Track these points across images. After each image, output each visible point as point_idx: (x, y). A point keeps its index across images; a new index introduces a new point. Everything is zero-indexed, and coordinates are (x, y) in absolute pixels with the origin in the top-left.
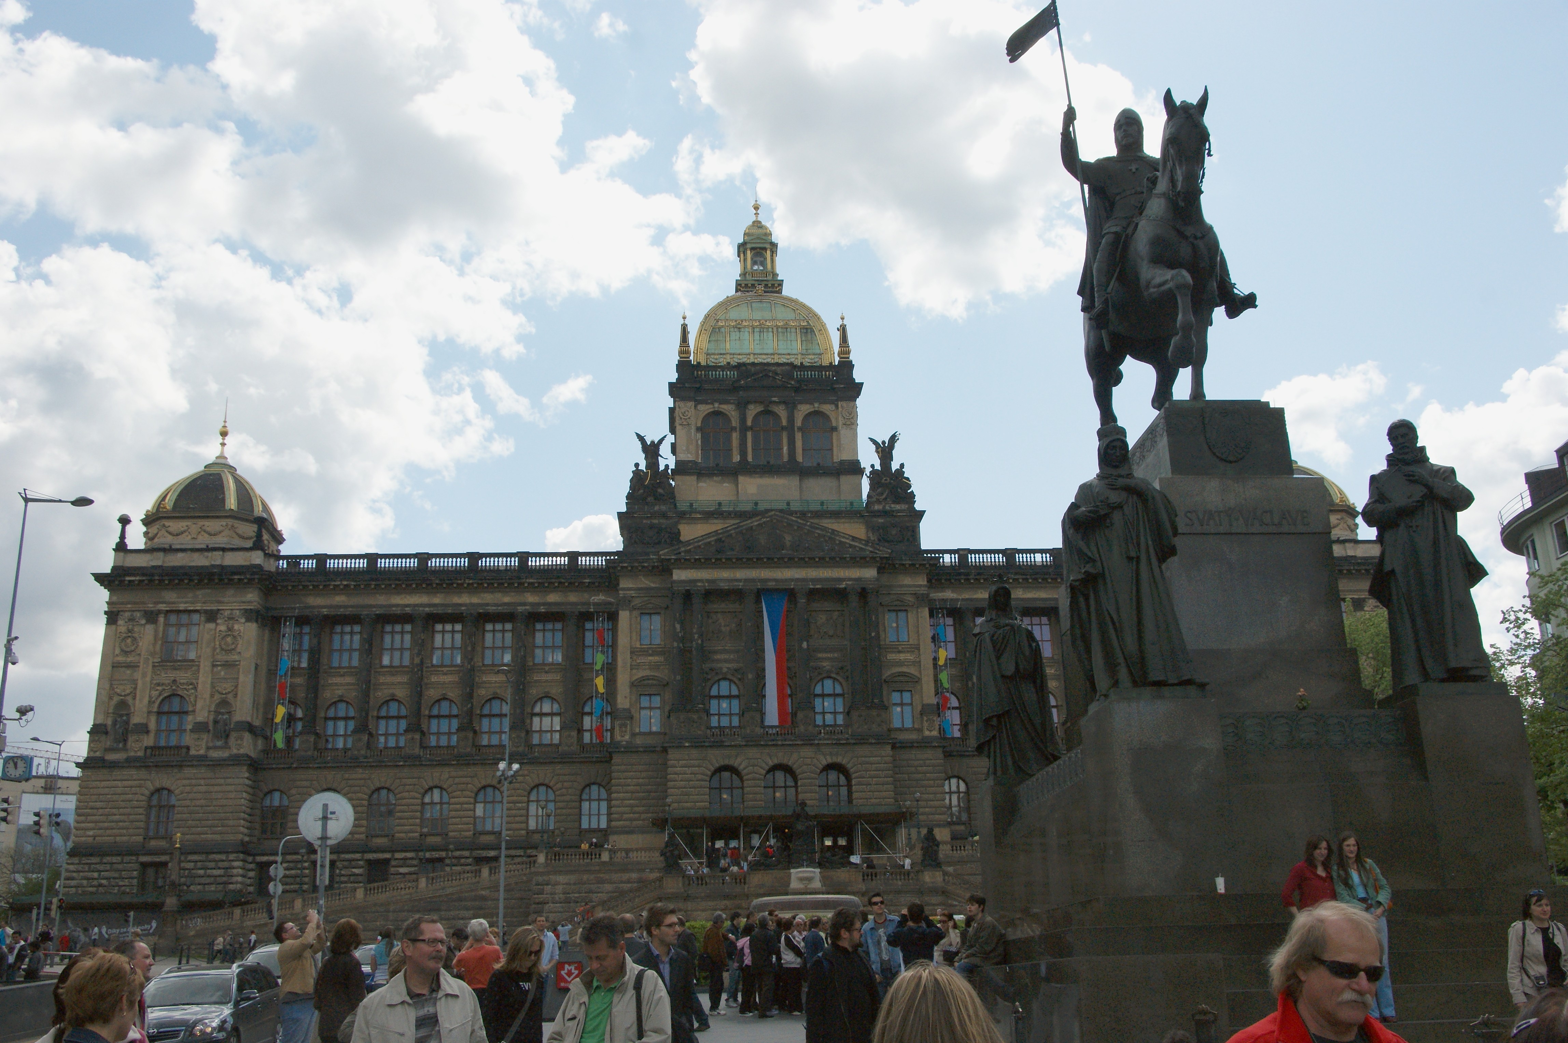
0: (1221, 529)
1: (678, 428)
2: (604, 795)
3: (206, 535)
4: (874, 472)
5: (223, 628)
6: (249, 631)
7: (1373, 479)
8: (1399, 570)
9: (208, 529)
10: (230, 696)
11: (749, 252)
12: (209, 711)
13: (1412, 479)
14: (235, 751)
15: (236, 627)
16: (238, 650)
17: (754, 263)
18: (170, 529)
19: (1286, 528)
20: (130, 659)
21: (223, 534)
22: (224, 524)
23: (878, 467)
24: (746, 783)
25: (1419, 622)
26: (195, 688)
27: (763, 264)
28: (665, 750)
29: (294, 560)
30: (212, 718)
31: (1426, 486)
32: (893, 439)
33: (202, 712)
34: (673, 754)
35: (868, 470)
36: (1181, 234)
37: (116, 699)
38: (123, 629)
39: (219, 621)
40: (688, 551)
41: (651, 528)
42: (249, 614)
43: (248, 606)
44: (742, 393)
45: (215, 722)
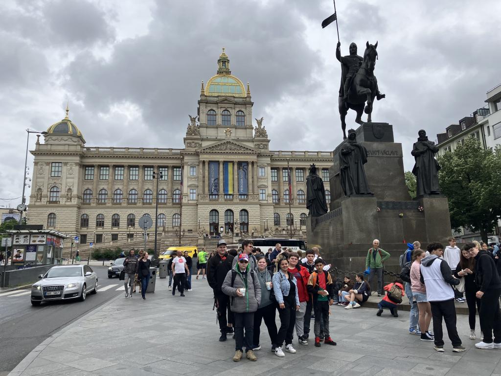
0: (376, 155)
1: (201, 114)
2: (179, 217)
3: (63, 141)
4: (256, 129)
5: (69, 167)
6: (76, 169)
7: (414, 144)
8: (420, 167)
9: (64, 139)
10: (71, 187)
11: (221, 62)
12: (65, 191)
13: (424, 145)
14: (73, 203)
15: (73, 167)
16: (74, 174)
17: (223, 65)
18: (52, 139)
19: (392, 156)
20: (42, 176)
21: (68, 141)
22: (68, 137)
23: (257, 127)
24: (220, 214)
25: (424, 180)
26: (61, 185)
27: (225, 66)
28: (197, 205)
29: (88, 149)
30: (66, 193)
31: (428, 146)
32: (262, 119)
33: (63, 192)
34: (199, 206)
35: (255, 128)
36: (368, 78)
37: (38, 187)
38: (39, 167)
40: (204, 150)
41: (193, 142)
42: (76, 164)
43: (76, 161)
44: (219, 104)
45: (67, 195)
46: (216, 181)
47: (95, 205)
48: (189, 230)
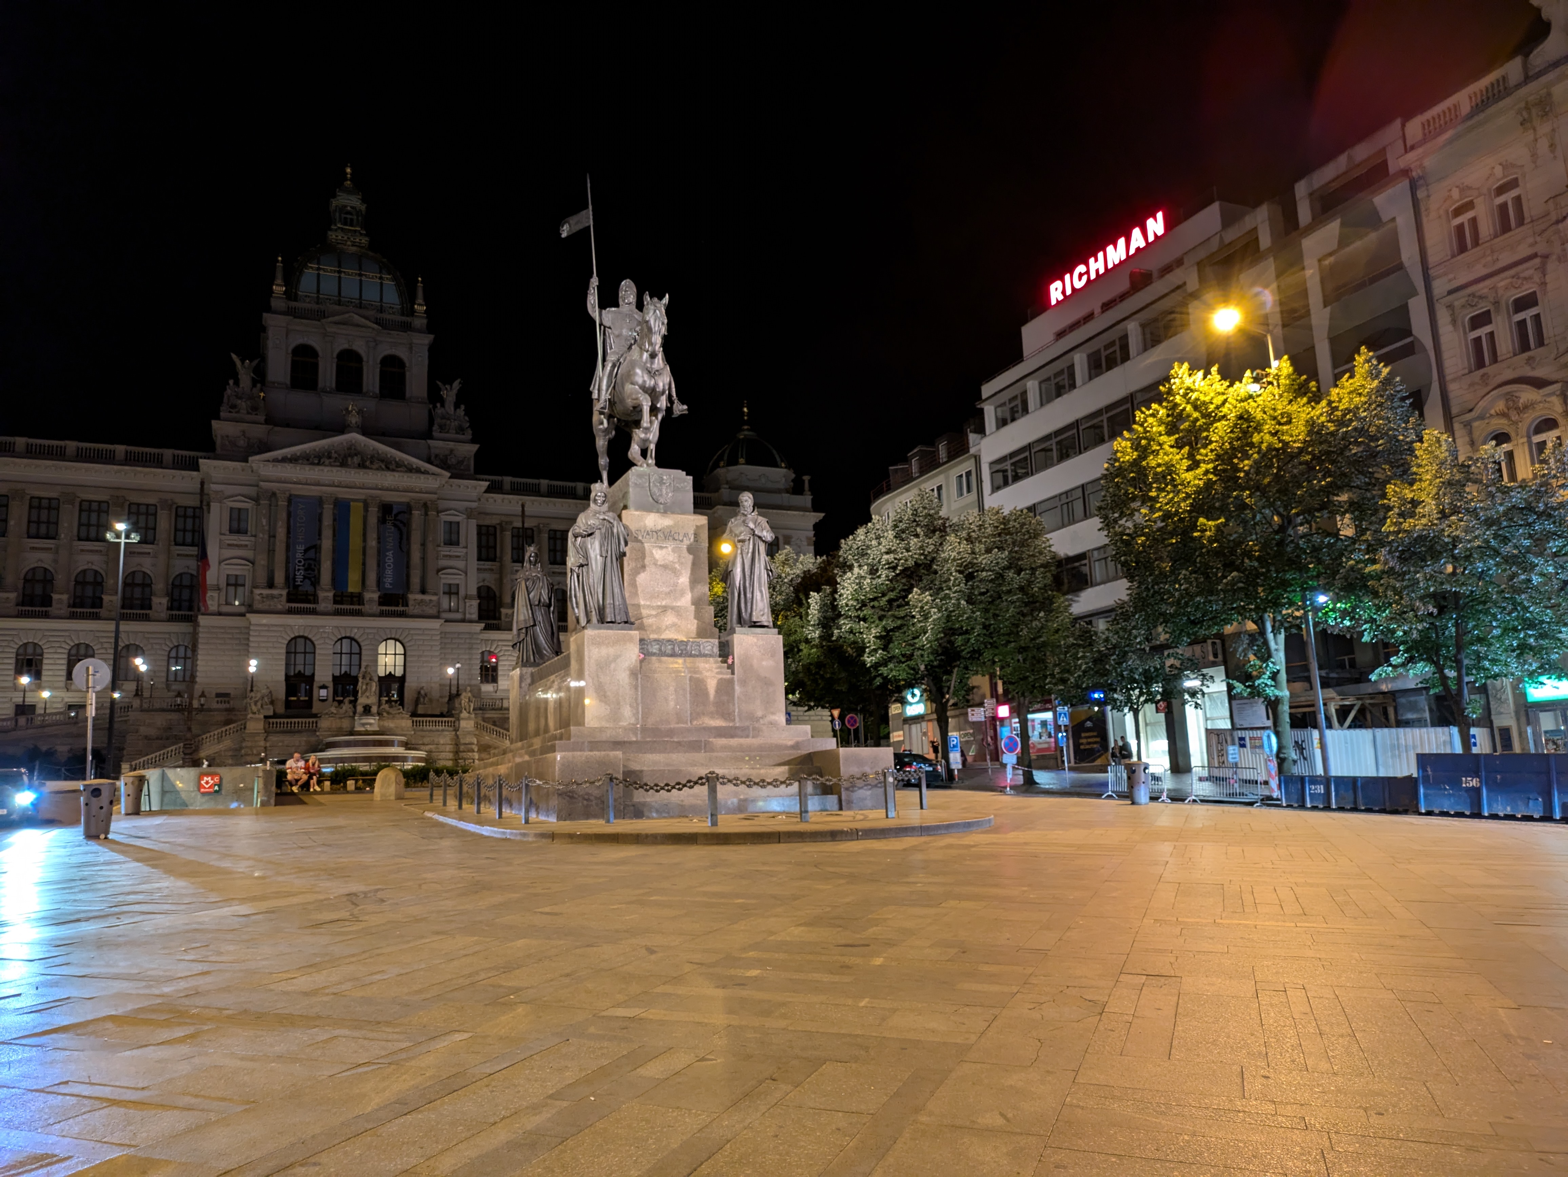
1: (271, 353)
2: (188, 654)
17: (344, 219)
24: (317, 649)
25: (741, 598)
27: (352, 221)
28: (248, 621)
31: (752, 529)
40: (275, 459)
41: (242, 436)
44: (329, 330)
46: (311, 554)
48: (218, 695)
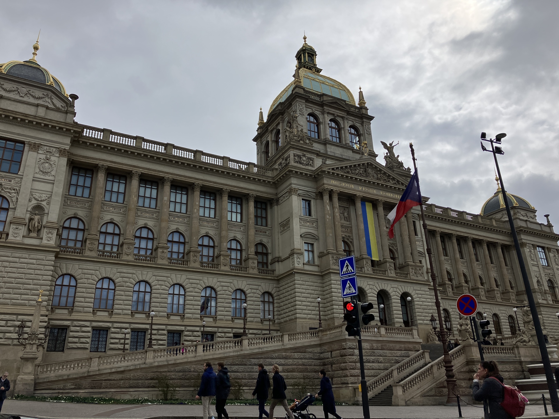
1: (299, 116)
3: (30, 97)
5: (43, 157)
6: (60, 164)
9: (32, 94)
10: (44, 203)
11: (306, 54)
12: (27, 211)
14: (45, 242)
15: (53, 158)
16: (53, 173)
18: (3, 87)
21: (44, 100)
22: (45, 94)
26: (18, 193)
30: (28, 216)
33: (21, 212)
39: (40, 152)
40: (333, 169)
41: (304, 156)
42: (62, 152)
43: (63, 147)
44: (325, 107)
45: (31, 220)
47: (94, 254)
